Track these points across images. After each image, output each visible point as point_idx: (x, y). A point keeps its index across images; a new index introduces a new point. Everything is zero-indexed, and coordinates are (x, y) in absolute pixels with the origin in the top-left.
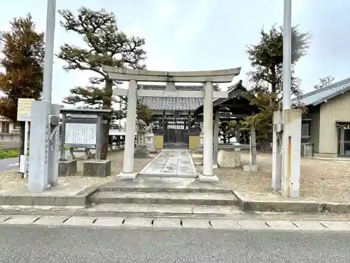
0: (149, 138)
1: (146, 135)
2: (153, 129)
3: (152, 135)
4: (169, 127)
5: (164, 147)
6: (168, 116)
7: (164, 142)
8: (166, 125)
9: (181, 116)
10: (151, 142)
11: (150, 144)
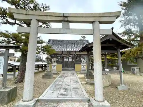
0: (54, 66)
1: (52, 65)
2: (56, 61)
3: (56, 64)
4: (65, 60)
5: (63, 70)
6: (64, 54)
7: (62, 68)
8: (64, 59)
9: (71, 54)
10: (55, 68)
11: (54, 69)
